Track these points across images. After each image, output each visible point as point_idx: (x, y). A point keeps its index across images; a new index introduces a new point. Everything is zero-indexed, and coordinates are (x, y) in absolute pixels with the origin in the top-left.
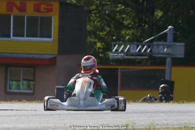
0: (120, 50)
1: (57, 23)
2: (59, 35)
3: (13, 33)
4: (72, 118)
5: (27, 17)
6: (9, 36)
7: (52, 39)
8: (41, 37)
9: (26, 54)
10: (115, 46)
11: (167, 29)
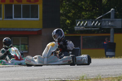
0: (81, 25)
1: (42, 9)
2: (43, 16)
3: (14, 15)
4: (49, 72)
5: (23, 5)
6: (12, 18)
7: (38, 19)
8: (32, 17)
9: (23, 28)
10: (78, 22)
11: (110, 10)
